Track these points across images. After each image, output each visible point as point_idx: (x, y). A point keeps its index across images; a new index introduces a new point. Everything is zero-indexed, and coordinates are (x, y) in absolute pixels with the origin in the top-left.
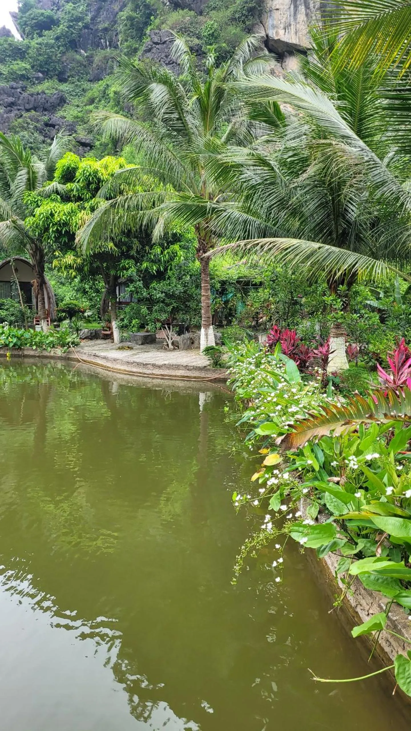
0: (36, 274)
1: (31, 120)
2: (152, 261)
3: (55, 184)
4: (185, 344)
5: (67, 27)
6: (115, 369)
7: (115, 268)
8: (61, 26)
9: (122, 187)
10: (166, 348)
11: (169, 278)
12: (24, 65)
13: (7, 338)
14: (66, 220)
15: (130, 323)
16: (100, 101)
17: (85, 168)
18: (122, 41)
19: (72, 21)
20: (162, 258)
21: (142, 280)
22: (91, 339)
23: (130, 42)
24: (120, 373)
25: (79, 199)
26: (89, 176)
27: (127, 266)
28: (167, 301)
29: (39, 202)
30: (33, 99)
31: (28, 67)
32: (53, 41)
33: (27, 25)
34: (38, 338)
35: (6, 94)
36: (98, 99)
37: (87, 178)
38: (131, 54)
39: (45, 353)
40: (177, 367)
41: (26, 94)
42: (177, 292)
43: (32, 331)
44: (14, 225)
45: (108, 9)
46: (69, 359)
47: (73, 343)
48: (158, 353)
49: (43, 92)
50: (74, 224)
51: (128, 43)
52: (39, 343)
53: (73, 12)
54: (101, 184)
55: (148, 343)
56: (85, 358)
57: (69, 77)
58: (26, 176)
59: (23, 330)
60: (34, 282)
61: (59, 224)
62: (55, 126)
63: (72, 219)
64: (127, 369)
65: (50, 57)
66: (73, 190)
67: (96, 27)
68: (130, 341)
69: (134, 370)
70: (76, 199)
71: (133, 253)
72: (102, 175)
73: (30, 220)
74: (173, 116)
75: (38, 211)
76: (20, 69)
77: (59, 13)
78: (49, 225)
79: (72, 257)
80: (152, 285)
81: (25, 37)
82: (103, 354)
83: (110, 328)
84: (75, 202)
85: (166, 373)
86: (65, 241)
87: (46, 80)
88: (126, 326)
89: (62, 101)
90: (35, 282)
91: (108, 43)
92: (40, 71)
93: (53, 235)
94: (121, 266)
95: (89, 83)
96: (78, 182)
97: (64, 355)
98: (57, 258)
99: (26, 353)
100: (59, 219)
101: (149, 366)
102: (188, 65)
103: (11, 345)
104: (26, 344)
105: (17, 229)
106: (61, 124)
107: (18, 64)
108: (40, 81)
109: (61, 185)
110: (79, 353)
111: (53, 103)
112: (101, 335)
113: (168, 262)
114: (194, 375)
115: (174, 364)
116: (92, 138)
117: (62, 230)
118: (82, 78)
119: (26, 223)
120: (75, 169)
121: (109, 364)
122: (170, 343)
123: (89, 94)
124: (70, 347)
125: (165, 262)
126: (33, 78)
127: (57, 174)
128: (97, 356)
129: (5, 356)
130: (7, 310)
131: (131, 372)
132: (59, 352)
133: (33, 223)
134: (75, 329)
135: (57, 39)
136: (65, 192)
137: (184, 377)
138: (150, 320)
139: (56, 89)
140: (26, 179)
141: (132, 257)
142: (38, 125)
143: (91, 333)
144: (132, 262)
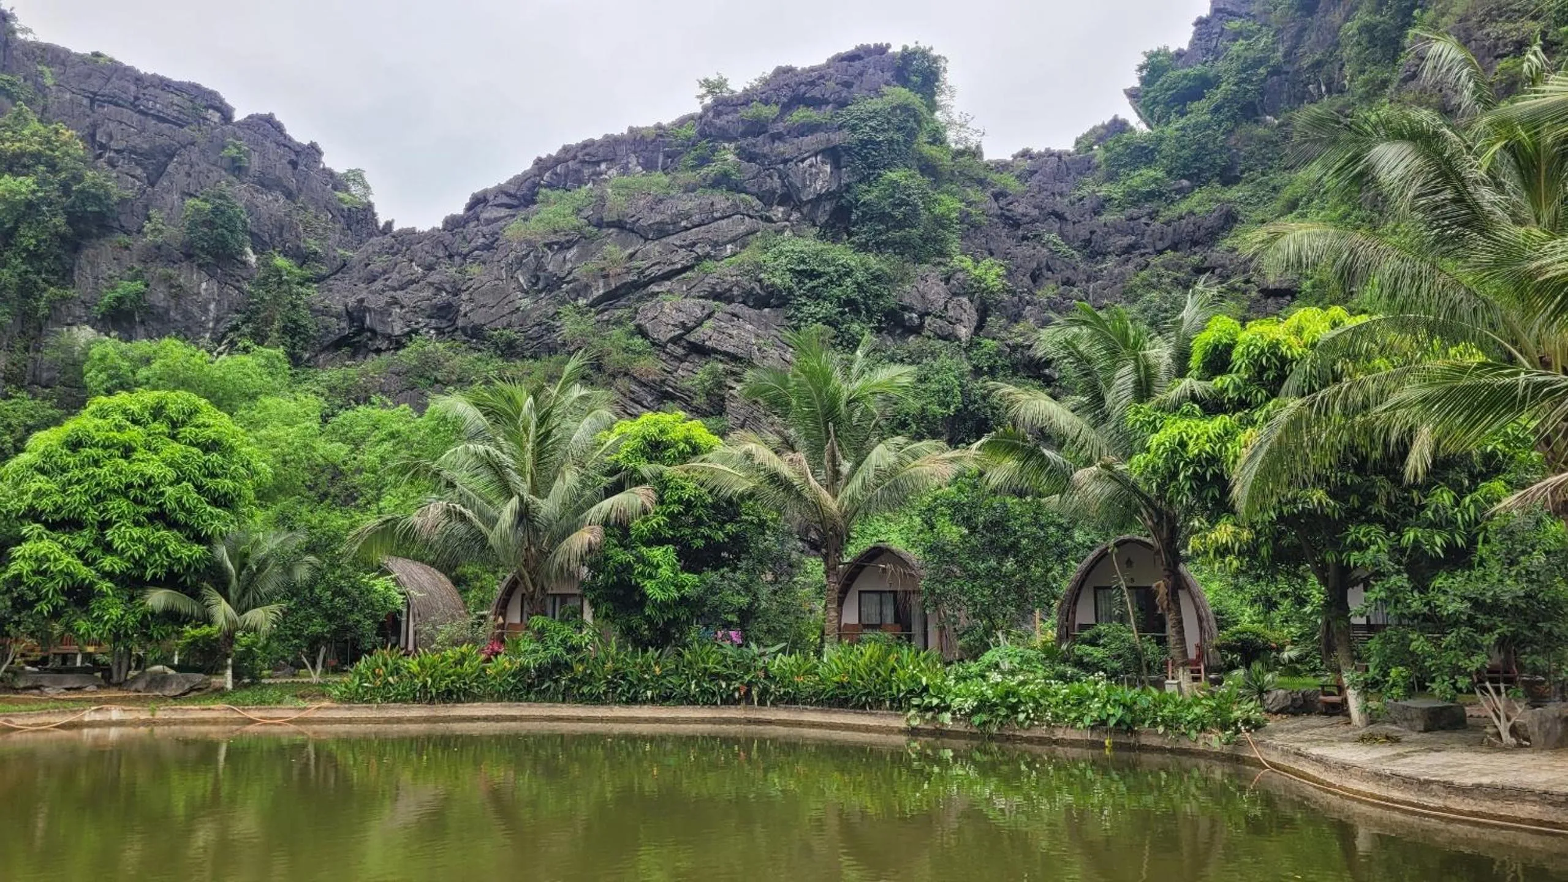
0: (1162, 568)
1: (1167, 269)
2: (1432, 525)
3: (1190, 383)
4: (1547, 734)
5: (1236, 84)
6: (1346, 790)
7: (1336, 545)
8: (1224, 86)
9: (1339, 366)
10: (1493, 744)
11: (1480, 564)
12: (1152, 173)
13: (1104, 706)
14: (1213, 450)
15: (1384, 676)
16: (1311, 200)
17: (1252, 340)
18: (1352, 76)
19: (1244, 71)
20: (1459, 516)
21: (1407, 571)
22: (1295, 714)
23: (1374, 72)
24: (1360, 801)
25: (1242, 404)
26: (1259, 355)
27: (1364, 540)
28: (1481, 619)
29: (1158, 421)
30: (1170, 229)
31: (1160, 174)
32: (1209, 116)
33: (1158, 103)
34: (1171, 707)
35: (1118, 231)
36: (1305, 199)
37: (1256, 361)
38: (1375, 94)
39: (1185, 744)
40: (1519, 794)
41: (1157, 223)
42: (1506, 597)
43: (1155, 692)
44: (1107, 472)
45: (1320, 26)
46: (1238, 760)
47: (1247, 722)
48: (1467, 755)
49: (1191, 213)
50: (1231, 458)
51: (1365, 77)
52: (1172, 720)
53: (1246, 53)
54: (1287, 368)
55: (1443, 728)
56: (1275, 758)
57: (1242, 172)
58: (1133, 377)
59: (1138, 690)
60: (1158, 586)
61: (1197, 460)
62: (1214, 268)
63: (1227, 448)
64: (1377, 792)
65: (1203, 147)
66: (1227, 389)
67: (1296, 66)
68: (1395, 723)
69: (1396, 794)
70: (1234, 407)
71: (1379, 507)
72: (1290, 348)
73: (1139, 459)
74: (1440, 197)
75: (1154, 440)
76: (1145, 184)
77: (1219, 64)
78: (1176, 466)
79: (1231, 528)
80: (1438, 582)
81: (1154, 125)
82: (1315, 751)
83: (1341, 689)
84: (1234, 414)
86: (1213, 494)
87: (1197, 190)
88: (1375, 684)
89: (1230, 220)
90: (1160, 586)
91: (1323, 88)
92: (1184, 177)
93: (1188, 485)
94: (1348, 541)
95: (1286, 174)
96: (1238, 371)
97: (1227, 749)
98: (1197, 532)
99: (1144, 740)
100: (1196, 451)
101: (1434, 787)
102: (1471, 85)
103: (1112, 722)
104: (1143, 721)
105: (1116, 480)
106: (1228, 262)
107: (1141, 175)
108: (1184, 193)
109: (1203, 383)
110: (1262, 745)
111: (1212, 227)
112: (1319, 705)
113: (1477, 523)
115: (1508, 784)
116: (1295, 277)
117: (1205, 473)
118: (1271, 168)
119: (1131, 466)
120: (1230, 347)
121: (1331, 778)
122: (1504, 728)
123: (1287, 194)
124: (1238, 731)
125: (1468, 524)
126: (1170, 192)
127: (1195, 361)
128: (1301, 755)
129: (1102, 746)
130: (1105, 646)
131: (1388, 800)
132: (1216, 741)
133: (1147, 466)
134: (1256, 689)
135: (1217, 109)
136: (1210, 395)
137: (1540, 822)
138: (1438, 669)
139: (1218, 201)
140: (1133, 383)
141: (1377, 519)
142: (1180, 275)
143: (1294, 700)
144: (1377, 529)
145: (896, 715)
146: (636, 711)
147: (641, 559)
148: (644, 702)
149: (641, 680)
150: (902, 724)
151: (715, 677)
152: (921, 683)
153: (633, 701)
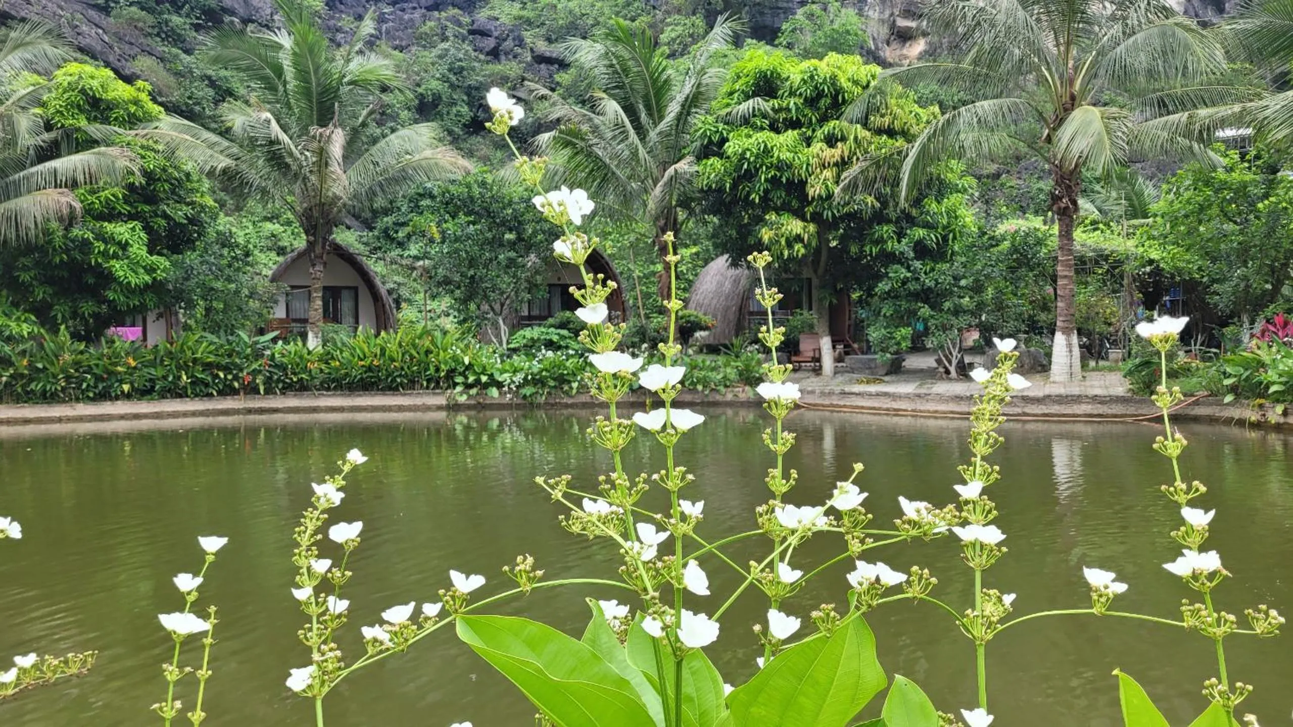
27: (885, 236)
29: (725, 132)
39: (718, 398)
50: (804, 167)
54: (840, 98)
61: (778, 166)
73: (714, 163)
85: (1052, 411)
86: (780, 195)
94: (876, 235)
98: (771, 225)
100: (781, 158)
109: (764, 102)
113: (948, 226)
114: (1114, 411)
122: (954, 367)
137: (1092, 415)
142: (463, 31)
144: (892, 228)
145: (434, 394)
146: (107, 408)
147: (101, 237)
148: (117, 398)
149: (111, 373)
150: (441, 400)
151: (208, 366)
152: (463, 363)
153: (104, 396)
